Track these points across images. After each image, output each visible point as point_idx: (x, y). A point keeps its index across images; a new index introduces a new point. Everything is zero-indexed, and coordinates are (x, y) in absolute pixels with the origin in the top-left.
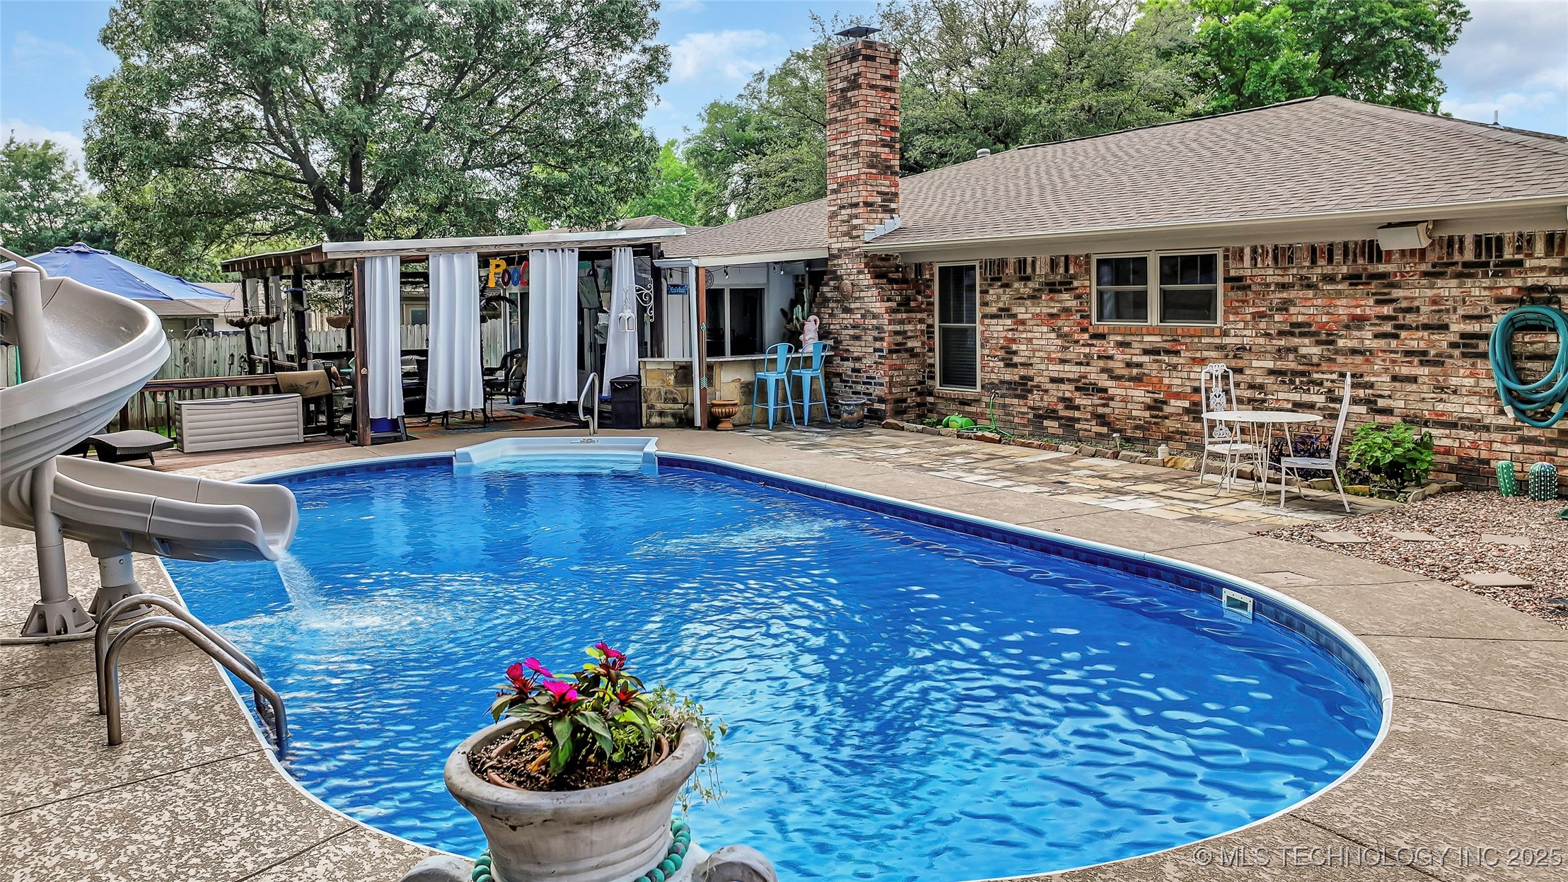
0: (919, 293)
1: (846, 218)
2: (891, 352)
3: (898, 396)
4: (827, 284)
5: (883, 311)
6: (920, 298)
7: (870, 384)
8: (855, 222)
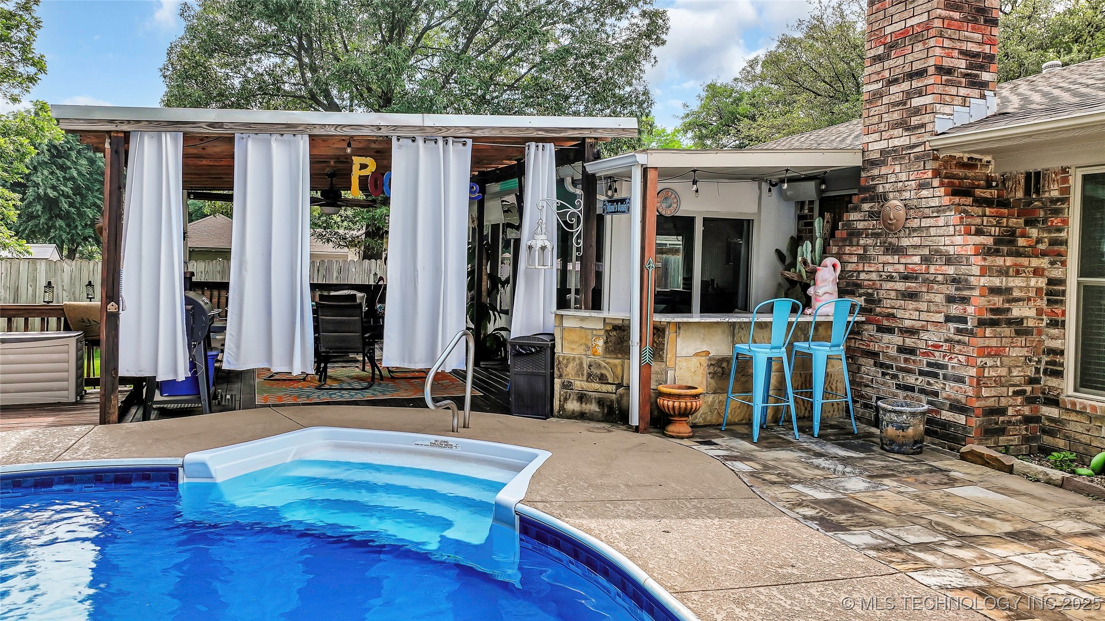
0: (1030, 223)
1: (899, 98)
2: (982, 323)
3: (991, 403)
4: (857, 209)
5: (970, 250)
6: (1034, 232)
7: (936, 376)
8: (916, 102)
